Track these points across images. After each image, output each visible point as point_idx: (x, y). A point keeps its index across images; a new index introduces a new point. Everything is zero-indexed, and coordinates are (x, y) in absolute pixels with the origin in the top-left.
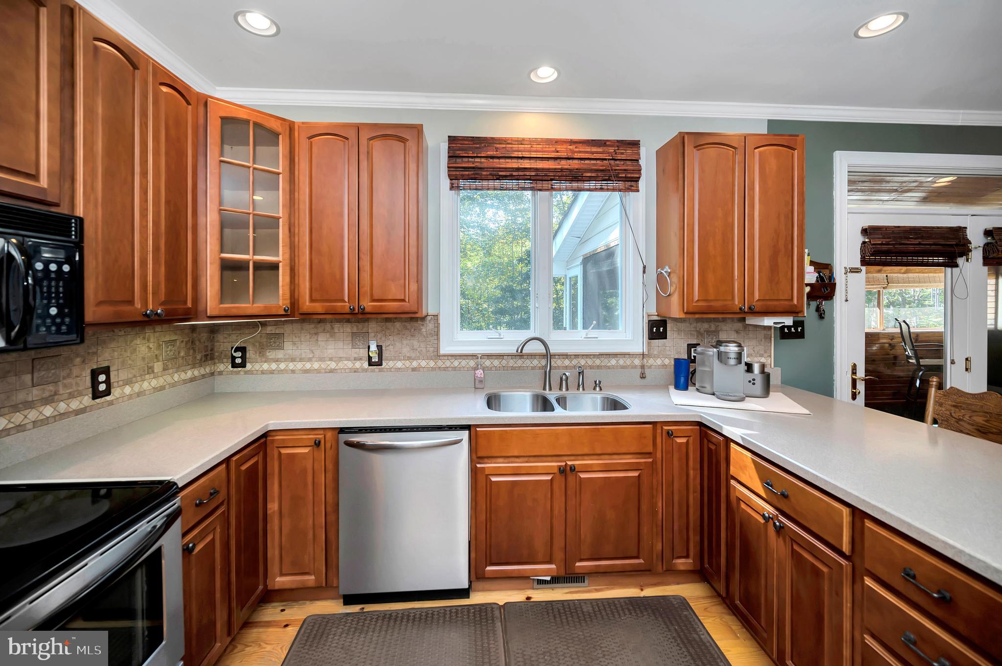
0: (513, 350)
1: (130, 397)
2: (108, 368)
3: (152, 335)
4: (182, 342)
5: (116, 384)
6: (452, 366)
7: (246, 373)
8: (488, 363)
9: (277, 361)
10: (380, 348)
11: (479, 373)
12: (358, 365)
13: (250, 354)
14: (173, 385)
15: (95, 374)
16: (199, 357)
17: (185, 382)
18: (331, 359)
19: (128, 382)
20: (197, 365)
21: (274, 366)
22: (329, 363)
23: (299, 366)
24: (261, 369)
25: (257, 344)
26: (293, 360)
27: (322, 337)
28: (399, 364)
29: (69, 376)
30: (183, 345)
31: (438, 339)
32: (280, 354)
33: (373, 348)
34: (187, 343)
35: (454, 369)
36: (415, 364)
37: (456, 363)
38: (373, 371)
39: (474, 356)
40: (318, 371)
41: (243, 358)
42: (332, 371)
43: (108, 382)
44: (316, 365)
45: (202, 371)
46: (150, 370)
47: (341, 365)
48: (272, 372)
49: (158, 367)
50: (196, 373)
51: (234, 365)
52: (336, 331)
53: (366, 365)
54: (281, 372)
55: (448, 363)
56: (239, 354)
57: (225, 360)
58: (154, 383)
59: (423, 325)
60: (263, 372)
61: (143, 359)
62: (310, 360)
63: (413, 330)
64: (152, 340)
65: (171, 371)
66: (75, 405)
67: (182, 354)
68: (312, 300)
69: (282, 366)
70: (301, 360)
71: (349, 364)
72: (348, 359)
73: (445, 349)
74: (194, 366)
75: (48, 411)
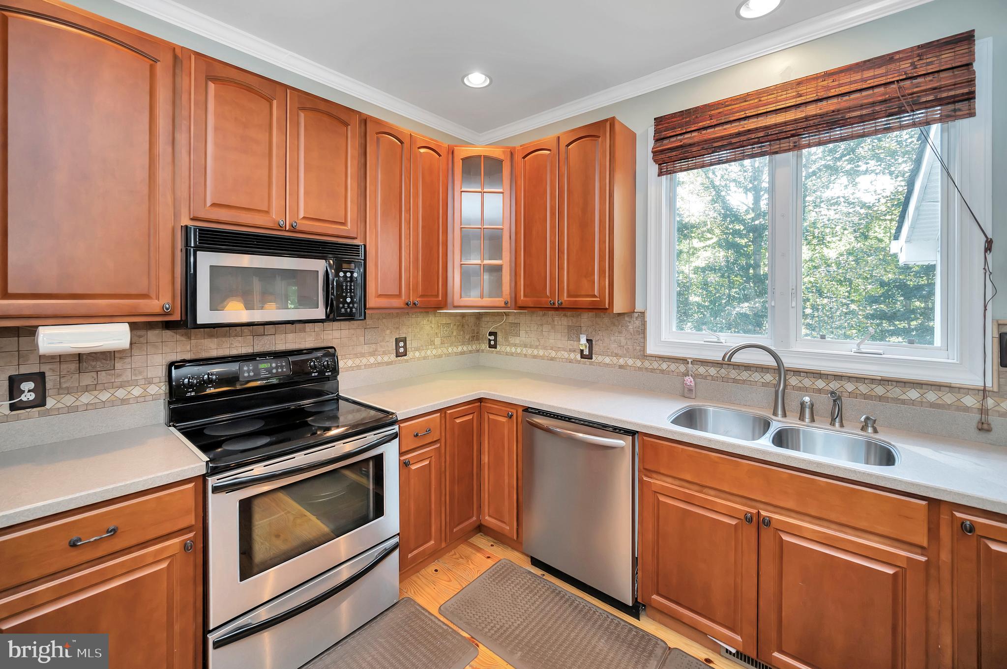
0: (718, 357)
1: (419, 359)
2: (406, 338)
3: (433, 319)
4: (455, 325)
5: (410, 349)
6: (660, 368)
7: (497, 353)
8: (702, 370)
9: (515, 345)
10: (589, 341)
11: (689, 380)
12: (572, 356)
13: (499, 338)
14: (449, 355)
15: (397, 341)
16: (467, 337)
17: (456, 354)
18: (552, 349)
19: (418, 349)
20: (466, 343)
21: (513, 350)
22: (550, 351)
23: (530, 351)
24: (506, 351)
25: (503, 331)
26: (525, 346)
27: (546, 328)
28: (607, 360)
29: (383, 340)
30: (455, 327)
31: (644, 338)
32: (517, 340)
33: (583, 340)
34: (458, 326)
35: (662, 371)
36: (622, 361)
37: (664, 366)
38: (585, 363)
39: (684, 361)
40: (542, 357)
41: (495, 340)
42: (552, 359)
43: (405, 347)
44: (541, 353)
45: (470, 348)
46: (432, 343)
47: (559, 354)
48: (512, 354)
49: (438, 341)
50: (465, 348)
51: (490, 346)
52: (556, 323)
53: (579, 356)
54: (518, 355)
55: (655, 365)
56: (492, 338)
57: (485, 341)
58: (434, 352)
59: (630, 322)
60: (507, 354)
61: (428, 335)
62: (537, 347)
63: (620, 327)
64: (433, 322)
65: (446, 345)
66: (386, 359)
67: (455, 334)
68: (525, 296)
69: (519, 350)
70: (531, 347)
71: (566, 355)
72: (564, 350)
73: (651, 349)
74: (463, 344)
75: (372, 360)
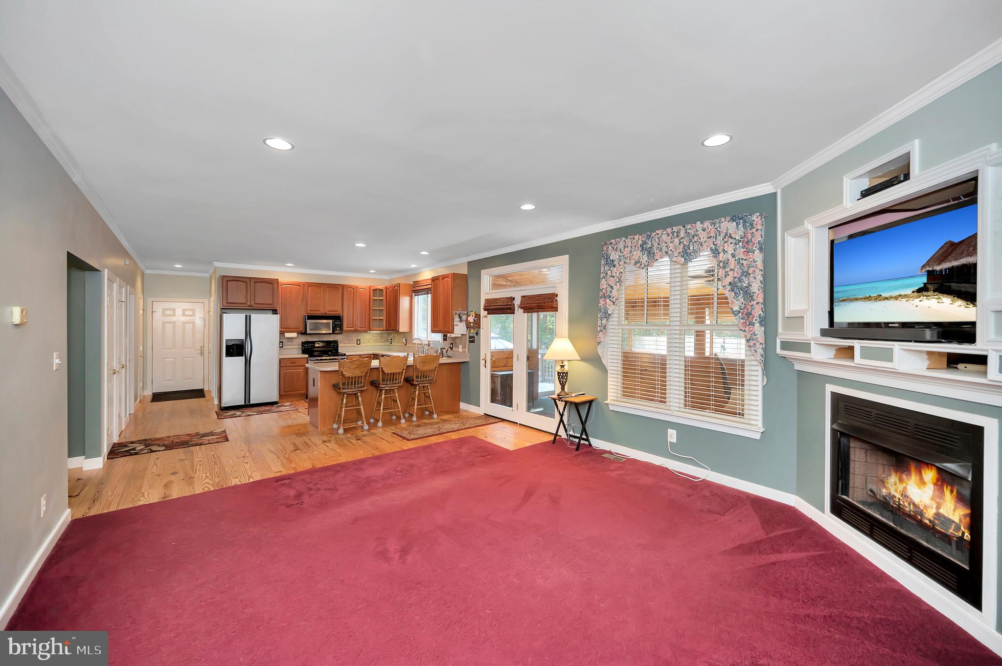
2: (359, 338)
10: (406, 340)
14: (376, 346)
15: (357, 340)
17: (379, 346)
19: (363, 343)
29: (352, 339)
33: (404, 340)
34: (379, 337)
43: (360, 342)
45: (385, 344)
46: (370, 342)
49: (371, 341)
56: (390, 341)
58: (370, 344)
61: (368, 339)
65: (375, 342)
66: (353, 345)
67: (378, 339)
73: (414, 342)
74: (382, 342)
75: (349, 345)
